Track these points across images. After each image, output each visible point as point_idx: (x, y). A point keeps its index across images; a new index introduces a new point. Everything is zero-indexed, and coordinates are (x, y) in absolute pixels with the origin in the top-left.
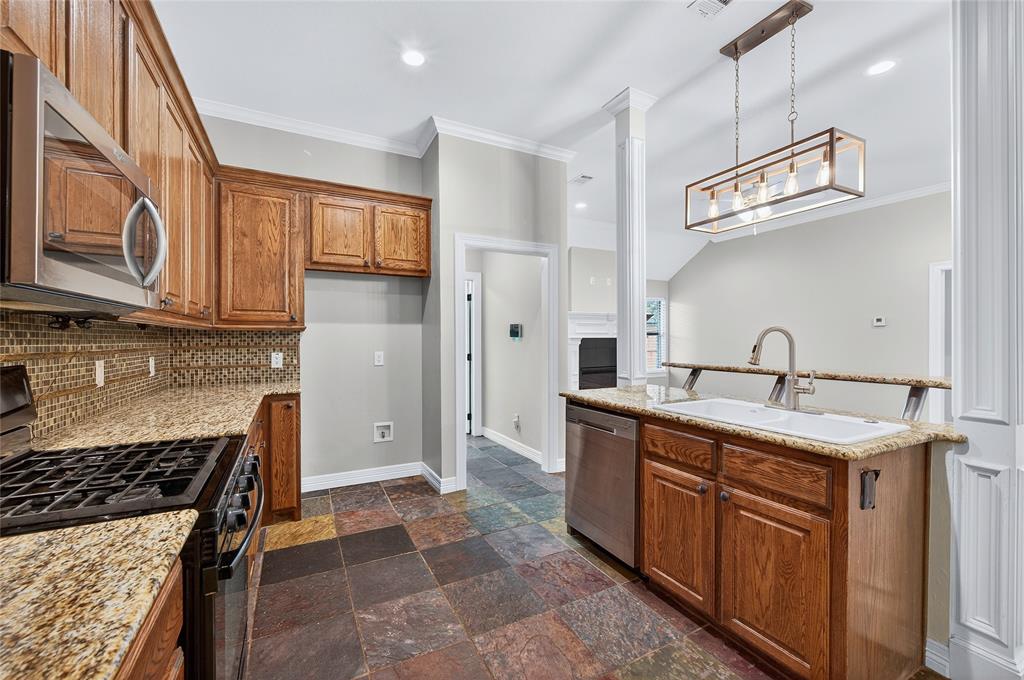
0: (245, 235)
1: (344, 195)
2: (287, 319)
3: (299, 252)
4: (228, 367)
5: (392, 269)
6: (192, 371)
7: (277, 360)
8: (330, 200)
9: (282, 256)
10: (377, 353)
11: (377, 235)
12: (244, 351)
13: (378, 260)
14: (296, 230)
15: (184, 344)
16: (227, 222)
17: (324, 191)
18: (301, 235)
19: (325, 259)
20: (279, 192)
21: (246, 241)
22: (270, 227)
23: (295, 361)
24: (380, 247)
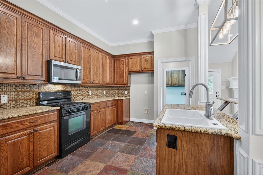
0: (118, 68)
1: (135, 55)
2: (124, 84)
3: (127, 70)
4: (118, 93)
5: (145, 71)
6: (113, 94)
7: (126, 92)
8: (132, 57)
9: (124, 71)
10: (145, 92)
11: (142, 63)
12: (121, 90)
13: (142, 69)
14: (126, 65)
15: (112, 89)
16: (116, 66)
17: (131, 56)
18: (127, 66)
19: (131, 70)
20: (123, 58)
21: (118, 69)
22: (122, 65)
23: (129, 93)
24: (142, 66)
